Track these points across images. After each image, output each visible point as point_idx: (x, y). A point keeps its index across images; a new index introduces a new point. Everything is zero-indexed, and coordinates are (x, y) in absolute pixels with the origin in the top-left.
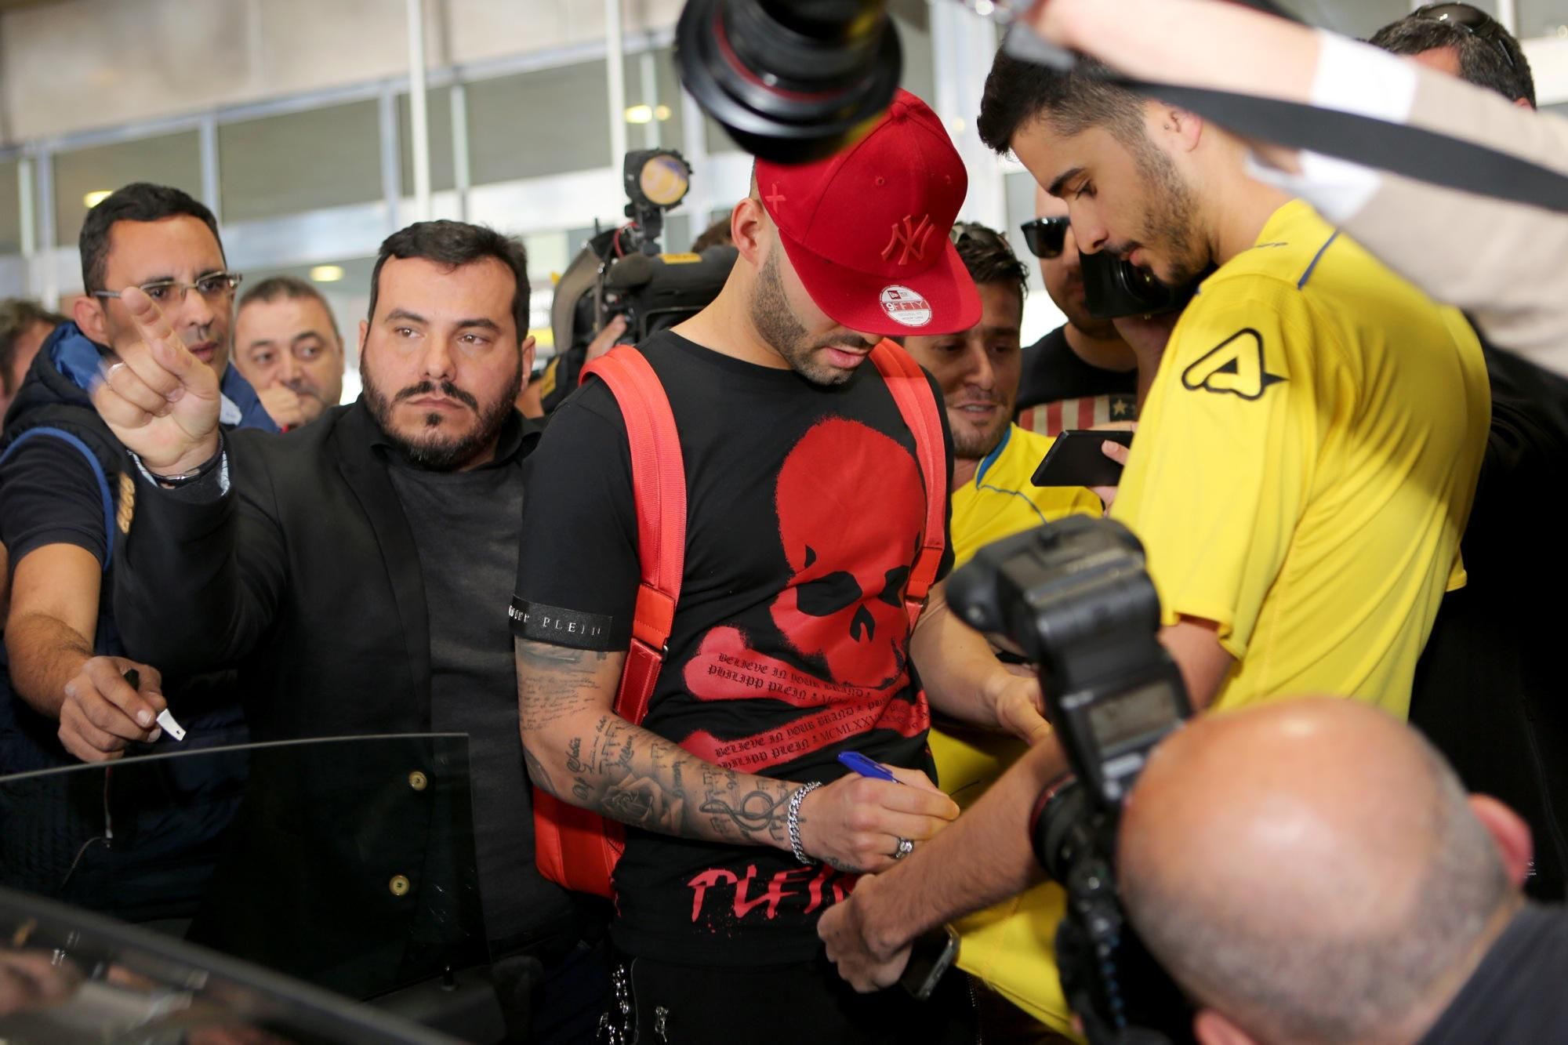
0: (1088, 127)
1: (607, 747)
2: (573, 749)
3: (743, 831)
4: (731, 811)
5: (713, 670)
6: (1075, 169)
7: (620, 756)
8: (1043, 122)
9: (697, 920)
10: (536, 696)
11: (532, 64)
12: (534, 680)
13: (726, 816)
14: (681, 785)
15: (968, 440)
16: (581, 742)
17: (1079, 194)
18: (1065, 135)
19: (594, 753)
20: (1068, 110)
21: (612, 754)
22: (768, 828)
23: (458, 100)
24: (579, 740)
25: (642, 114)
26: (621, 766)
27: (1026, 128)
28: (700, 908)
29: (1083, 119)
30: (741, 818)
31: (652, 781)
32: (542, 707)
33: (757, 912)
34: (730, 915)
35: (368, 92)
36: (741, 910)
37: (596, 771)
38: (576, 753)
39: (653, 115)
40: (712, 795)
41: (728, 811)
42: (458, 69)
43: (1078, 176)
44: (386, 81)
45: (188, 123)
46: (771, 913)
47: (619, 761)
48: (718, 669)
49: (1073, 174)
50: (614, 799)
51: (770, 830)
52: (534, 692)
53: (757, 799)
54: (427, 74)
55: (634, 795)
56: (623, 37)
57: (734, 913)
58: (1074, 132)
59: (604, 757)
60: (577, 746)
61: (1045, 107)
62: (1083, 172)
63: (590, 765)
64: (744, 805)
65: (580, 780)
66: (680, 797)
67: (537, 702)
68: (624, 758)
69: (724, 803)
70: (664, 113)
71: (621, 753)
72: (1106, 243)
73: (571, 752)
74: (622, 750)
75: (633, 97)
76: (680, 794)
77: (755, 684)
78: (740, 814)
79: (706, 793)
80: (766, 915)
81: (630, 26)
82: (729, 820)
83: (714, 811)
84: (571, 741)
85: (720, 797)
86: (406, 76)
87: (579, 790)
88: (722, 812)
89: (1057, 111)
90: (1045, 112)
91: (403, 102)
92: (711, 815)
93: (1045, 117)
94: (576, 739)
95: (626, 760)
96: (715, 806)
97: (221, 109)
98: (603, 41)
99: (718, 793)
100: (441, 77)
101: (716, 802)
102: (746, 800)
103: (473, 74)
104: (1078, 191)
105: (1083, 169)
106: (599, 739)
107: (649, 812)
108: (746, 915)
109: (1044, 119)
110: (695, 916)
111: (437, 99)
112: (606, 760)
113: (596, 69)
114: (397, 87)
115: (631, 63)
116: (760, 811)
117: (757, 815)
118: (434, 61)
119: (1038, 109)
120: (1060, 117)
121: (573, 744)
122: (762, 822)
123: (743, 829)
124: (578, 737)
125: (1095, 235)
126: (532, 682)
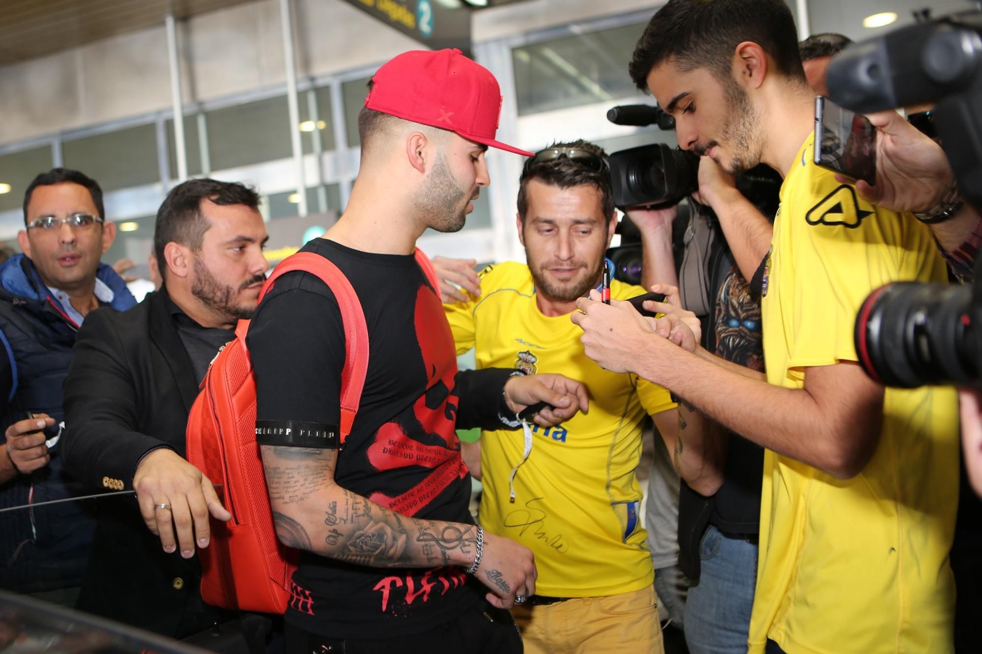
0: (697, 68)
1: (355, 505)
2: (331, 509)
3: (442, 552)
4: (436, 539)
5: (385, 451)
6: (685, 93)
7: (364, 510)
8: (670, 63)
9: (386, 610)
10: (295, 479)
11: (244, 99)
12: (293, 469)
13: (433, 543)
14: (402, 526)
15: (557, 290)
16: (337, 504)
17: (685, 111)
18: (683, 72)
19: (347, 509)
20: (686, 56)
21: (359, 509)
22: (459, 546)
23: (201, 122)
24: (336, 503)
25: (309, 126)
26: (366, 516)
27: (659, 67)
28: (386, 602)
29: (695, 63)
30: (442, 543)
31: (385, 525)
32: (301, 486)
33: (418, 599)
34: (404, 603)
35: (149, 120)
36: (409, 599)
37: (349, 522)
38: (334, 511)
39: (316, 126)
40: (423, 530)
41: (434, 539)
42: (201, 104)
43: (686, 97)
44: (159, 113)
45: (44, 142)
46: (425, 598)
47: (364, 513)
48: (389, 450)
49: (683, 96)
50: (358, 541)
51: (461, 548)
52: (294, 477)
53: (450, 531)
54: (183, 107)
55: (373, 535)
56: (297, 82)
57: (406, 602)
58: (688, 70)
59: (354, 511)
60: (335, 507)
61: (672, 54)
62: (690, 95)
63: (345, 518)
64: (443, 534)
65: (335, 531)
66: (404, 533)
67: (297, 484)
68: (366, 511)
69: (431, 534)
70: (322, 125)
71: (363, 508)
72: (696, 143)
73: (330, 512)
74: (364, 506)
75: (304, 116)
76: (403, 531)
77: (409, 457)
78: (441, 540)
79: (419, 529)
80: (423, 600)
81: (300, 75)
82: (435, 545)
83: (425, 540)
84: (330, 504)
85: (428, 531)
86: (171, 109)
87: (331, 539)
88: (430, 540)
89: (679, 57)
90: (673, 57)
91: (169, 125)
92: (423, 543)
93: (672, 60)
94: (333, 502)
95: (368, 512)
96: (425, 537)
97: (63, 133)
98: (285, 84)
99: (426, 529)
100: (191, 109)
101: (425, 534)
102: (444, 532)
103: (209, 107)
104: (685, 108)
105: (690, 93)
106: (348, 501)
107: (383, 546)
108: (413, 602)
109: (671, 62)
110: (384, 608)
111: (189, 122)
112: (356, 513)
113: (282, 100)
114: (166, 116)
115: (302, 96)
116: (454, 537)
117: (452, 539)
118: (187, 100)
119: (668, 56)
120: (681, 60)
121: (331, 505)
122: (456, 543)
123: (443, 550)
124: (334, 501)
125: (691, 138)
126: (292, 470)
